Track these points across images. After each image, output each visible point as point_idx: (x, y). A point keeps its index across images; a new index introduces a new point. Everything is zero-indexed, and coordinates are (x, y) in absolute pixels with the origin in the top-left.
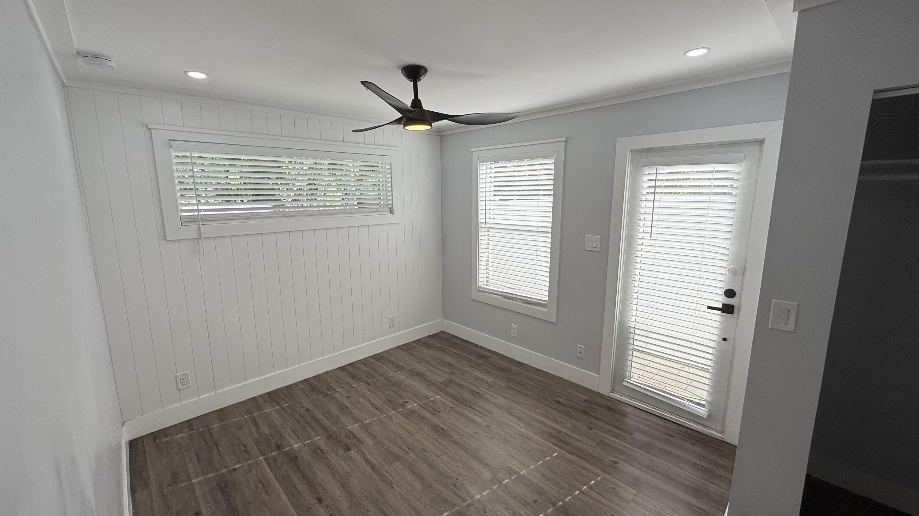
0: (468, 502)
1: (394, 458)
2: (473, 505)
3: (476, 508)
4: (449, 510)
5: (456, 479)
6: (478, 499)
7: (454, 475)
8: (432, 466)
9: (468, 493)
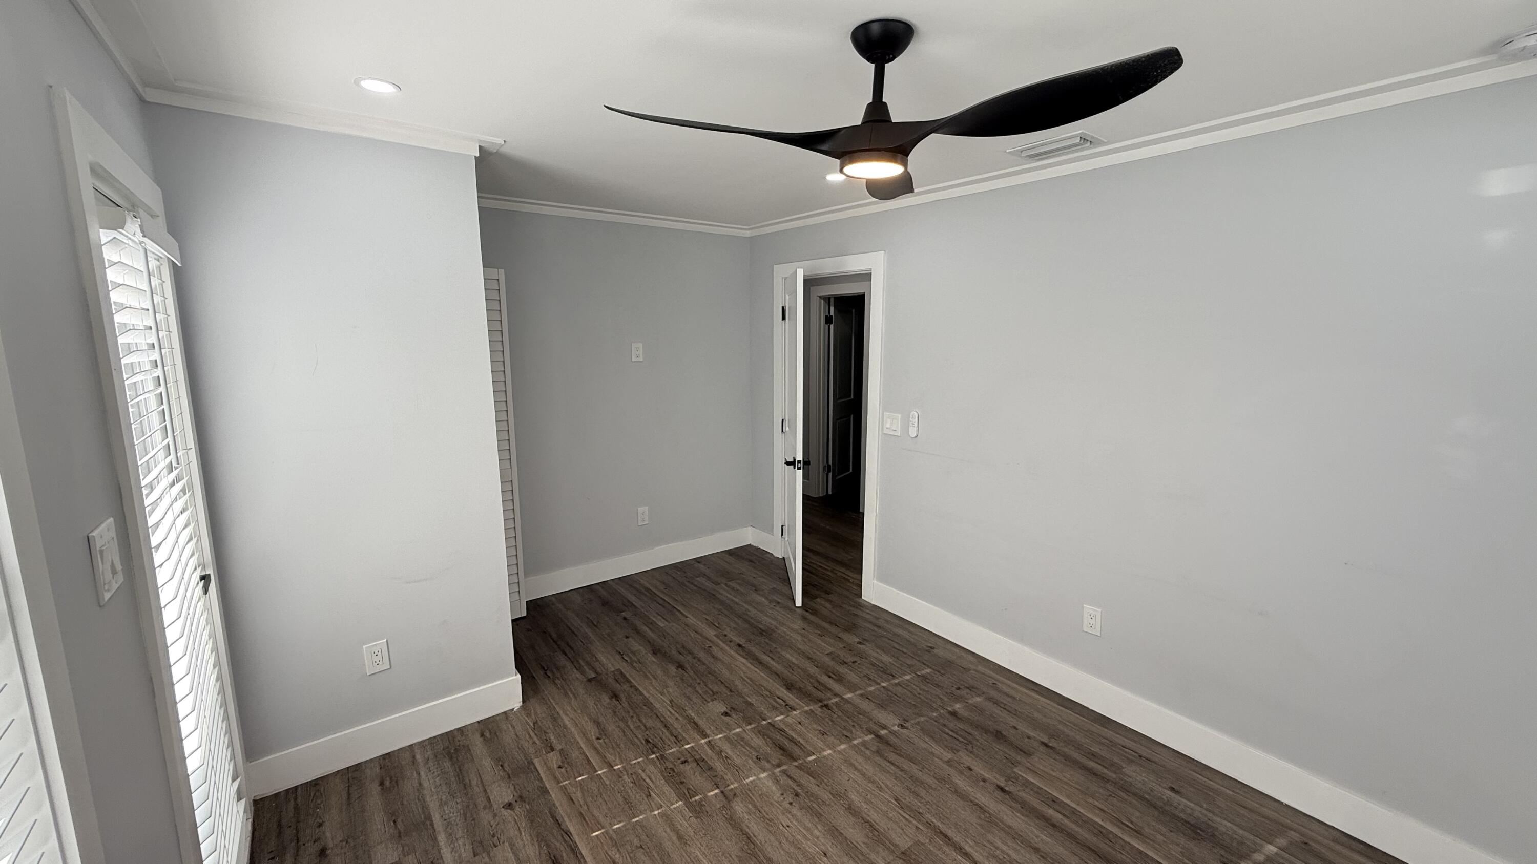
0: (778, 770)
1: (913, 857)
2: (773, 765)
3: (768, 762)
4: (807, 763)
5: (794, 804)
6: (764, 771)
7: (795, 811)
8: (834, 832)
9: (777, 781)
